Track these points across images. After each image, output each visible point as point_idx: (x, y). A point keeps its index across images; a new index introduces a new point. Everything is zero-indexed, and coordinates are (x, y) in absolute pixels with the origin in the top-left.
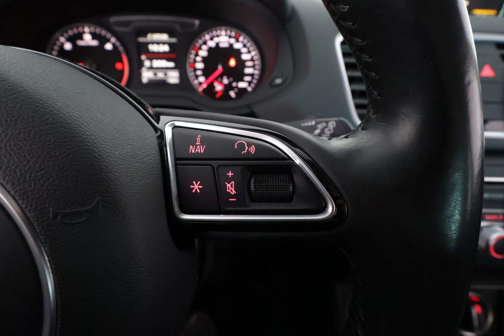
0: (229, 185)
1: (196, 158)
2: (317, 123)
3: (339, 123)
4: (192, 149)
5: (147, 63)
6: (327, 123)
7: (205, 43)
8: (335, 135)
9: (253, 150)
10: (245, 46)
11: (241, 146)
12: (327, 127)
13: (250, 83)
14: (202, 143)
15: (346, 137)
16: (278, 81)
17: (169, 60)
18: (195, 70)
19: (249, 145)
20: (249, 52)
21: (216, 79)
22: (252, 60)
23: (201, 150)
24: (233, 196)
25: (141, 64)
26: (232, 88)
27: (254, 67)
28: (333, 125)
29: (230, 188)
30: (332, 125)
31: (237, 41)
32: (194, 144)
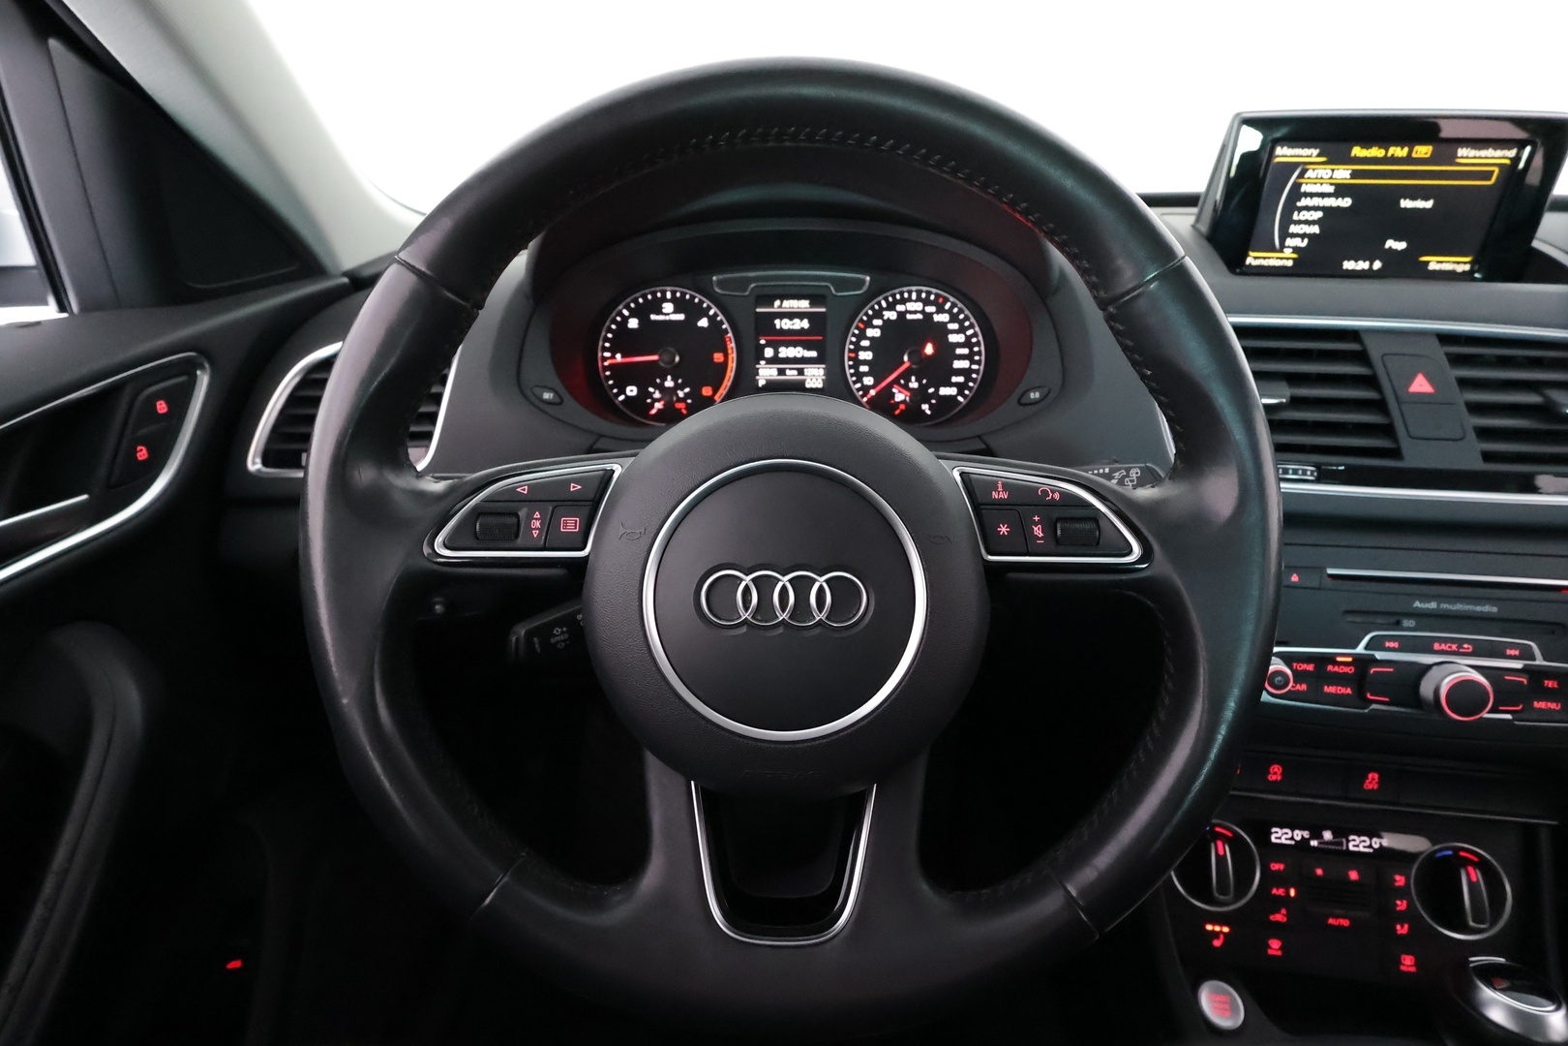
0: (1036, 529)
1: (1000, 503)
2: (1112, 471)
3: (1146, 471)
4: (995, 495)
5: (769, 352)
6: (1128, 470)
7: (878, 314)
8: (1141, 483)
9: (1057, 496)
10: (954, 318)
11: (1045, 493)
12: (1128, 476)
13: (961, 387)
14: (1004, 490)
15: (1152, 487)
16: (1035, 395)
17: (807, 346)
18: (857, 363)
19: (1053, 492)
20: (962, 330)
21: (896, 382)
22: (967, 344)
23: (1004, 495)
24: (1040, 539)
25: (759, 355)
26: (927, 399)
27: (969, 357)
28: (1137, 473)
29: (1038, 531)
30: (1135, 473)
31: (940, 310)
32: (996, 489)
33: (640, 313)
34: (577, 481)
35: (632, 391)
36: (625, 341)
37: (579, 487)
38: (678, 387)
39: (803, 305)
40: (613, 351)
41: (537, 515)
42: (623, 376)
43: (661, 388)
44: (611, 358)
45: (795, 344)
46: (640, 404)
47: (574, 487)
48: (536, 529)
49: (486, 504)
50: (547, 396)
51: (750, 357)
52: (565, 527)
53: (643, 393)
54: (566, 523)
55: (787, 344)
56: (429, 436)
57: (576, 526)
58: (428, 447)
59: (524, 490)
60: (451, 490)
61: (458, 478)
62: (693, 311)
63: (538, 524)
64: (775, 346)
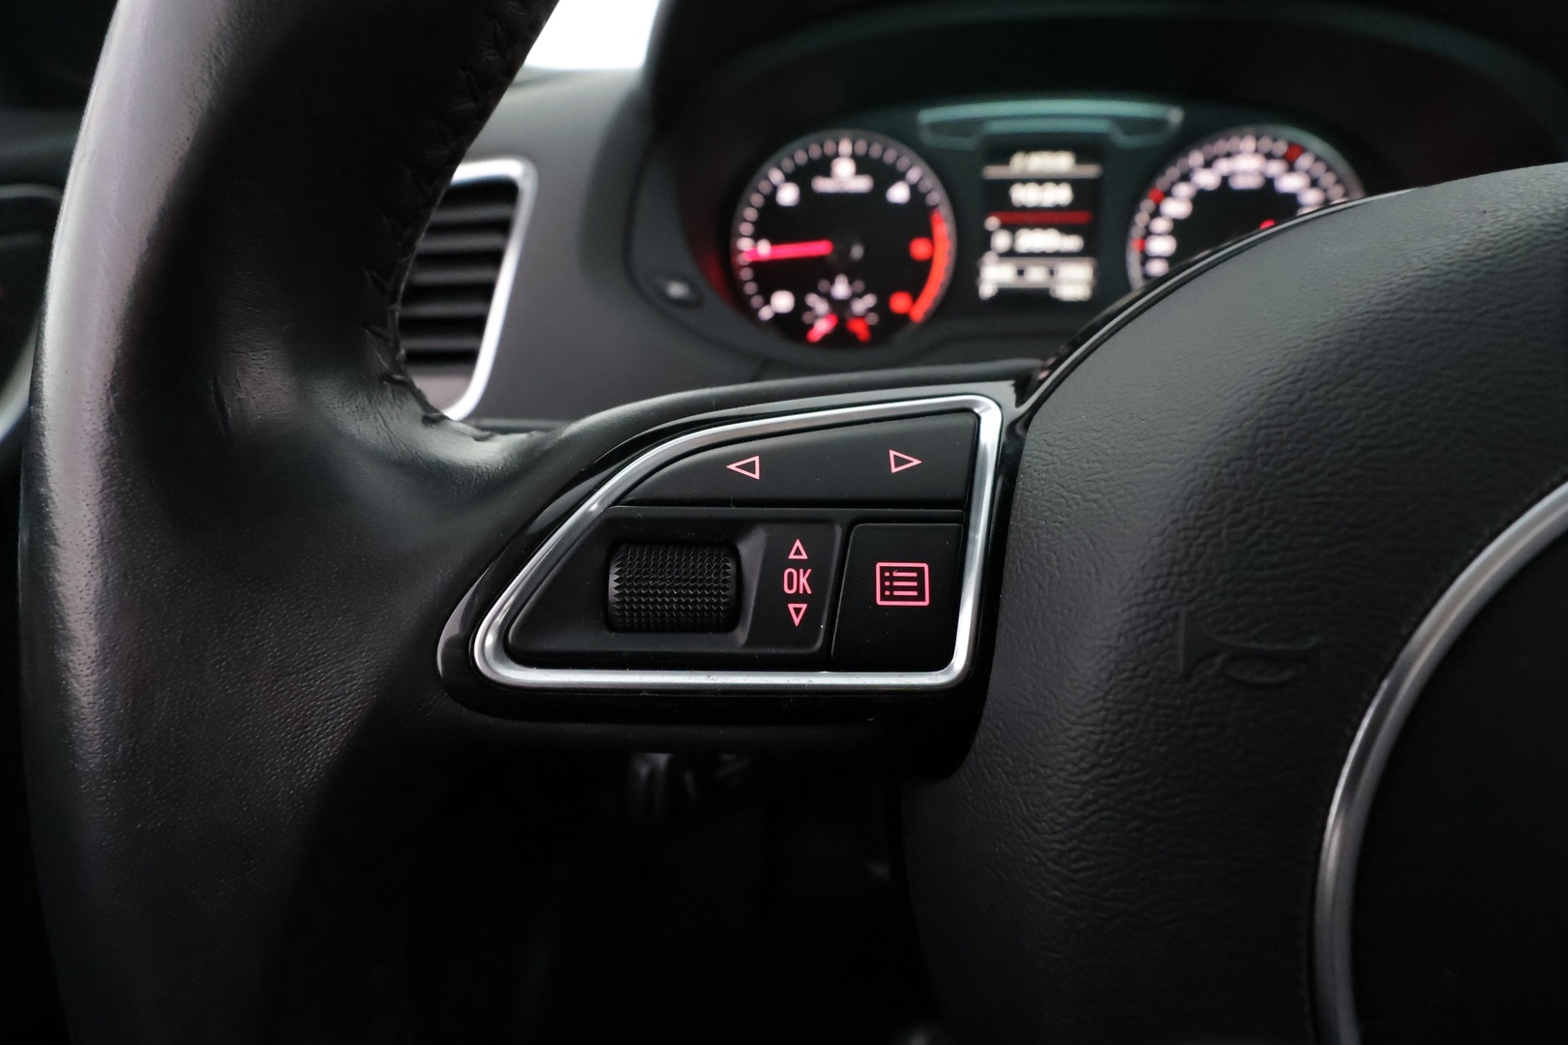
5: (1001, 241)
7: (1186, 177)
10: (1314, 183)
17: (1066, 229)
18: (1146, 258)
25: (985, 243)
31: (1291, 168)
33: (800, 177)
34: (904, 443)
35: (783, 302)
36: (774, 223)
37: (916, 462)
38: (857, 295)
39: (1062, 162)
40: (756, 237)
41: (798, 551)
42: (770, 277)
43: (827, 296)
44: (753, 248)
45: (1044, 225)
46: (793, 325)
47: (899, 462)
48: (797, 598)
49: (639, 512)
50: (677, 290)
51: (972, 248)
52: (889, 591)
53: (801, 306)
54: (888, 577)
55: (1033, 225)
56: (470, 357)
57: (920, 589)
58: (469, 374)
59: (750, 467)
60: (527, 462)
61: (546, 430)
62: (884, 175)
63: (803, 581)
64: (1012, 227)
